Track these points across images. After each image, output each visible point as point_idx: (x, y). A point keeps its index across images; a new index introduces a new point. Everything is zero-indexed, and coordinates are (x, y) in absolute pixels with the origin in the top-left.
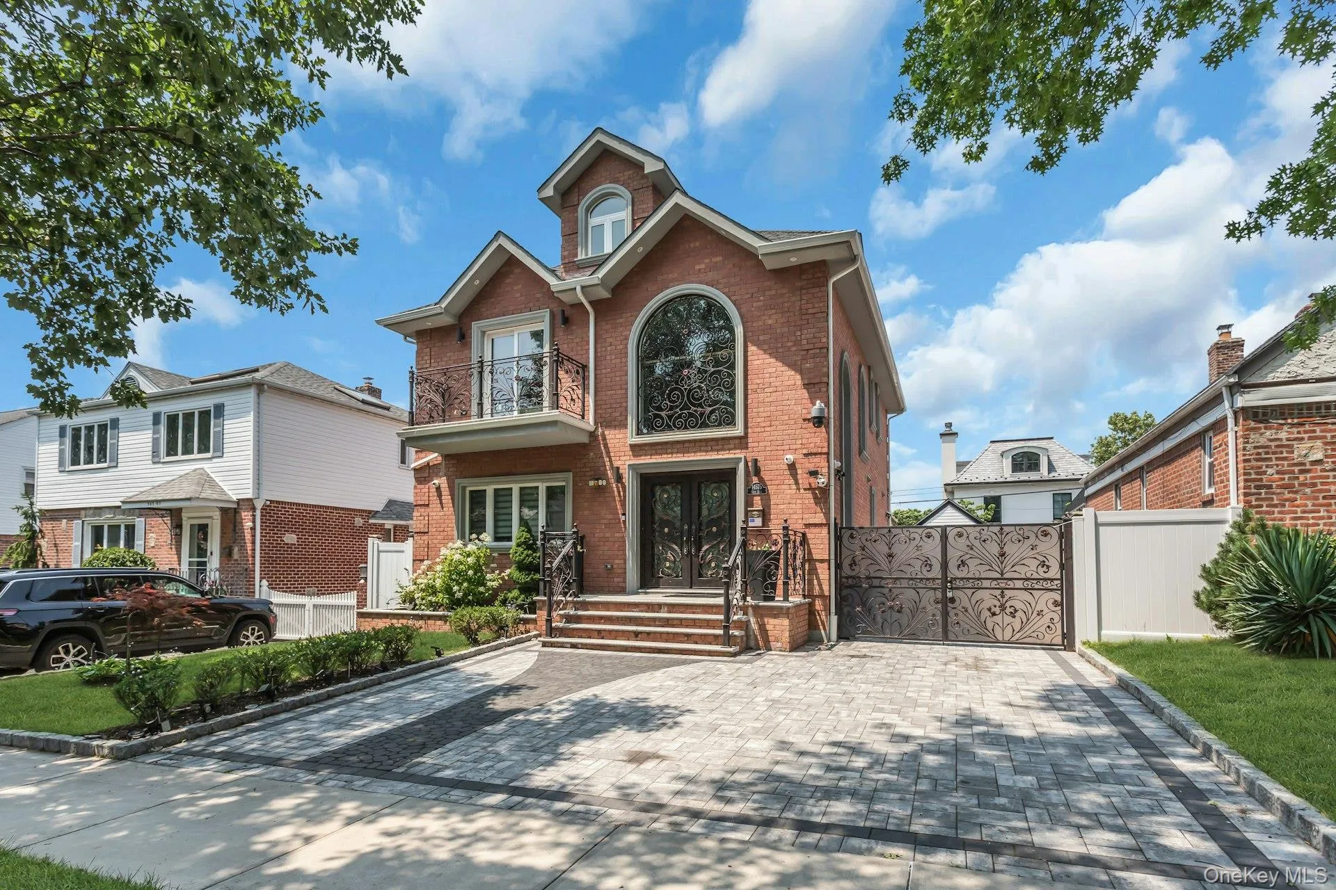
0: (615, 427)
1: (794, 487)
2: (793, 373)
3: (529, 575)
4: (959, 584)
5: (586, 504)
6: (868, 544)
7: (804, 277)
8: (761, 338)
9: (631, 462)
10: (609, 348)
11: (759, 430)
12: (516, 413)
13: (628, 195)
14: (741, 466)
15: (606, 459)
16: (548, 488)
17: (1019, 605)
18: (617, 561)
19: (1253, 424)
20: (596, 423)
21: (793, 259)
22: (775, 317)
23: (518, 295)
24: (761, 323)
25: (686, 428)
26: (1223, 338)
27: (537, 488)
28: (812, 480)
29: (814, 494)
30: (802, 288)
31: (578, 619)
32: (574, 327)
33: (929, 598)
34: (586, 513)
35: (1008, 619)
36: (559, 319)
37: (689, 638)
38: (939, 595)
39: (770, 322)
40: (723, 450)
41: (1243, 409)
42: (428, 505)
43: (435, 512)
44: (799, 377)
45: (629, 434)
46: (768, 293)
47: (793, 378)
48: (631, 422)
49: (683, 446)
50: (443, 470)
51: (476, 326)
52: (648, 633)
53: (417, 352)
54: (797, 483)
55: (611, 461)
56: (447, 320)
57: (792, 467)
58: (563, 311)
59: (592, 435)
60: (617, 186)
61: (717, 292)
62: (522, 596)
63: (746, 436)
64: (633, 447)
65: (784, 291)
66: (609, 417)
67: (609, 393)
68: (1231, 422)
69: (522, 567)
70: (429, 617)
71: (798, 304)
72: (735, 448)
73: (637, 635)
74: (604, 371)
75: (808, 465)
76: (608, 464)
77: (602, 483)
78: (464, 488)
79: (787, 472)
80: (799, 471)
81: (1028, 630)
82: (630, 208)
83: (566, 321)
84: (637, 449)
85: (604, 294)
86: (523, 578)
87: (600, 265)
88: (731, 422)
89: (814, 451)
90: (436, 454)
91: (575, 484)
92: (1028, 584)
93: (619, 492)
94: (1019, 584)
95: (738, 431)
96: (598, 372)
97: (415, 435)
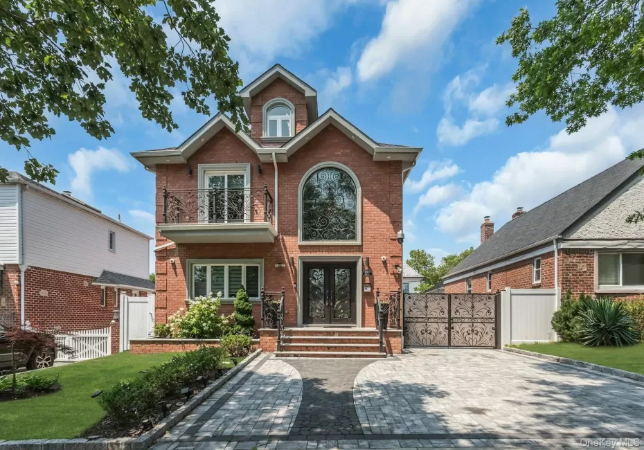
0: (289, 235)
1: (385, 272)
2: (385, 215)
3: (247, 316)
4: (455, 320)
5: (272, 277)
6: (417, 302)
7: (392, 167)
8: (370, 195)
9: (300, 255)
10: (286, 191)
11: (368, 242)
12: (226, 222)
13: (293, 107)
14: (360, 260)
15: (285, 253)
16: (247, 267)
17: (479, 330)
18: (290, 309)
19: (565, 255)
20: (278, 232)
21: (389, 157)
22: (377, 185)
23: (228, 152)
24: (369, 188)
25: (329, 239)
26: (487, 222)
27: (241, 267)
28: (395, 269)
29: (395, 277)
30: (390, 173)
31: (290, 341)
32: (265, 176)
33: (442, 327)
34: (272, 282)
35: (475, 336)
36: (256, 169)
37: (358, 349)
38: (447, 325)
39: (374, 188)
40: (350, 252)
41: (563, 249)
42: (166, 274)
43: (171, 278)
44: (388, 218)
45: (298, 240)
46: (373, 173)
47: (385, 218)
48: (300, 232)
49: (329, 248)
50: (177, 253)
51: (200, 167)
52: (336, 347)
53: (157, 178)
54: (387, 271)
55: (287, 254)
56: (182, 160)
57: (385, 263)
58: (259, 166)
59: (276, 238)
60: (285, 100)
61: (347, 168)
62: (243, 329)
63: (362, 246)
64: (300, 247)
65: (382, 173)
66: (286, 229)
67: (286, 216)
68: (556, 254)
69: (241, 311)
70: (186, 342)
71: (388, 181)
72: (356, 251)
73: (329, 348)
74: (283, 203)
75: (392, 262)
76: (285, 255)
77: (283, 265)
78: (192, 264)
79: (382, 265)
80: (388, 265)
81: (483, 340)
82: (294, 114)
83: (261, 172)
84: (302, 248)
85: (285, 159)
86: (243, 318)
87: (286, 143)
88: (354, 237)
89: (396, 255)
90: (173, 243)
91: (265, 265)
92: (483, 320)
93: (292, 271)
94: (479, 320)
95: (358, 242)
96: (280, 203)
97: (170, 229)
